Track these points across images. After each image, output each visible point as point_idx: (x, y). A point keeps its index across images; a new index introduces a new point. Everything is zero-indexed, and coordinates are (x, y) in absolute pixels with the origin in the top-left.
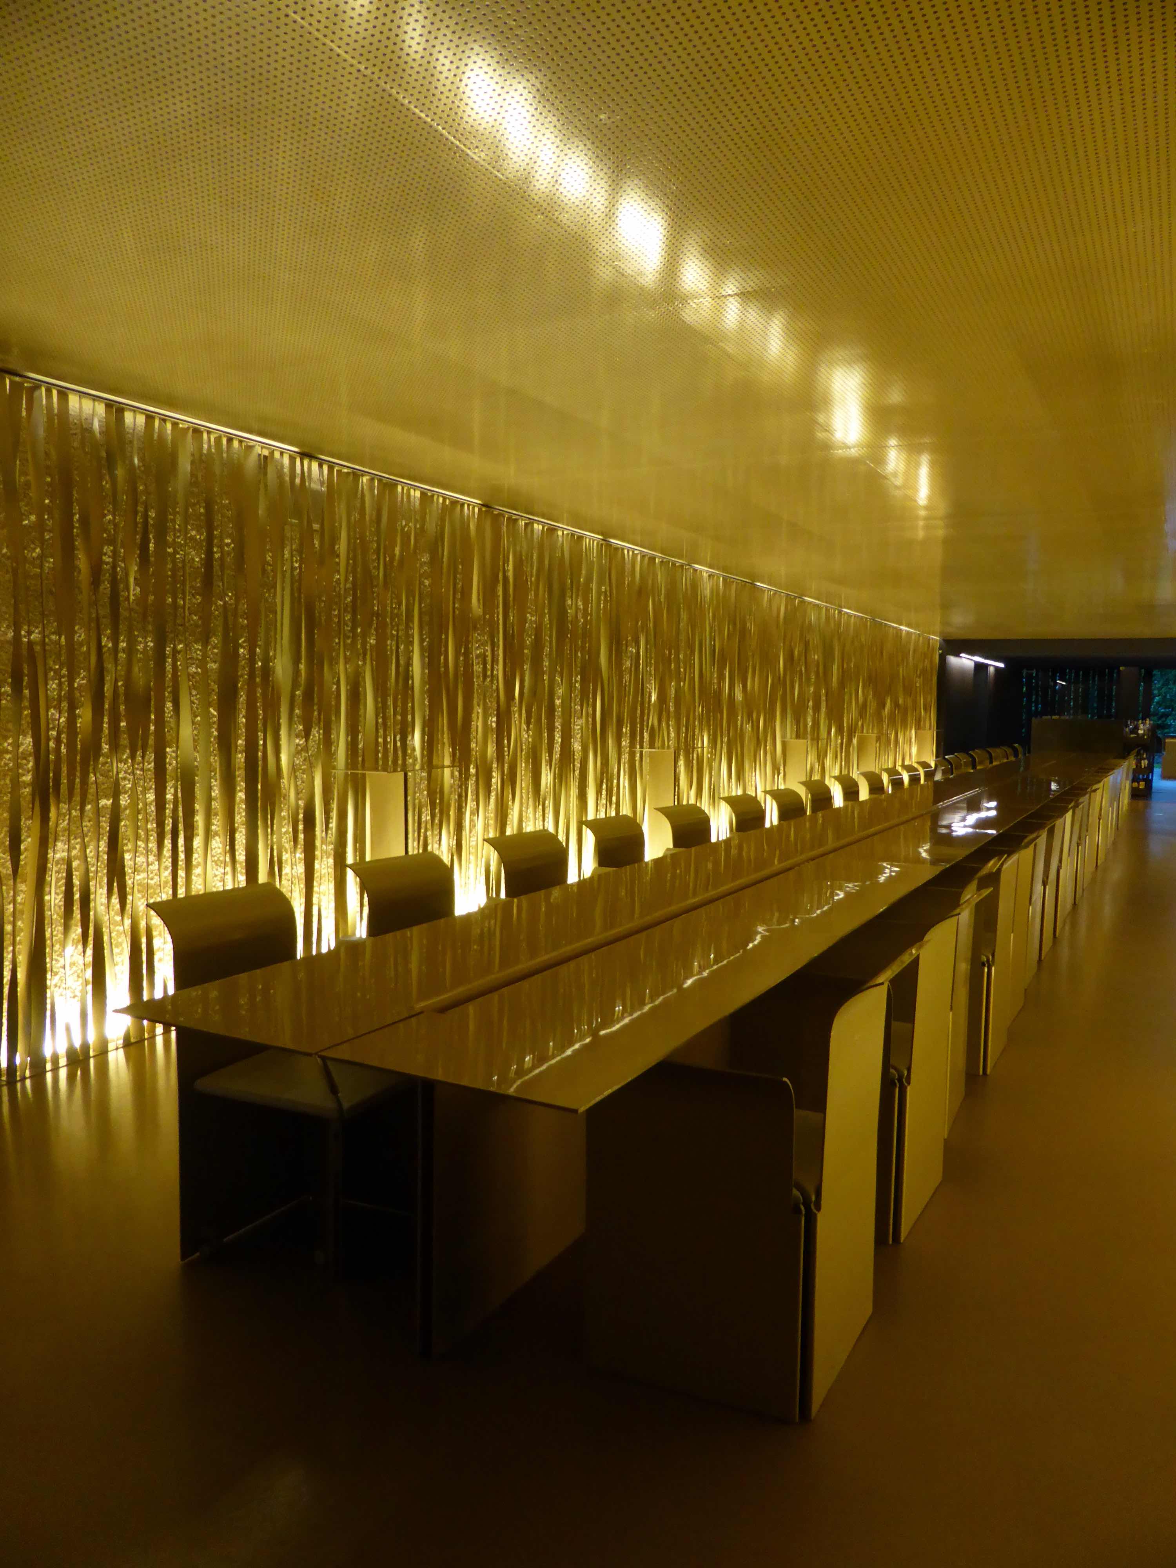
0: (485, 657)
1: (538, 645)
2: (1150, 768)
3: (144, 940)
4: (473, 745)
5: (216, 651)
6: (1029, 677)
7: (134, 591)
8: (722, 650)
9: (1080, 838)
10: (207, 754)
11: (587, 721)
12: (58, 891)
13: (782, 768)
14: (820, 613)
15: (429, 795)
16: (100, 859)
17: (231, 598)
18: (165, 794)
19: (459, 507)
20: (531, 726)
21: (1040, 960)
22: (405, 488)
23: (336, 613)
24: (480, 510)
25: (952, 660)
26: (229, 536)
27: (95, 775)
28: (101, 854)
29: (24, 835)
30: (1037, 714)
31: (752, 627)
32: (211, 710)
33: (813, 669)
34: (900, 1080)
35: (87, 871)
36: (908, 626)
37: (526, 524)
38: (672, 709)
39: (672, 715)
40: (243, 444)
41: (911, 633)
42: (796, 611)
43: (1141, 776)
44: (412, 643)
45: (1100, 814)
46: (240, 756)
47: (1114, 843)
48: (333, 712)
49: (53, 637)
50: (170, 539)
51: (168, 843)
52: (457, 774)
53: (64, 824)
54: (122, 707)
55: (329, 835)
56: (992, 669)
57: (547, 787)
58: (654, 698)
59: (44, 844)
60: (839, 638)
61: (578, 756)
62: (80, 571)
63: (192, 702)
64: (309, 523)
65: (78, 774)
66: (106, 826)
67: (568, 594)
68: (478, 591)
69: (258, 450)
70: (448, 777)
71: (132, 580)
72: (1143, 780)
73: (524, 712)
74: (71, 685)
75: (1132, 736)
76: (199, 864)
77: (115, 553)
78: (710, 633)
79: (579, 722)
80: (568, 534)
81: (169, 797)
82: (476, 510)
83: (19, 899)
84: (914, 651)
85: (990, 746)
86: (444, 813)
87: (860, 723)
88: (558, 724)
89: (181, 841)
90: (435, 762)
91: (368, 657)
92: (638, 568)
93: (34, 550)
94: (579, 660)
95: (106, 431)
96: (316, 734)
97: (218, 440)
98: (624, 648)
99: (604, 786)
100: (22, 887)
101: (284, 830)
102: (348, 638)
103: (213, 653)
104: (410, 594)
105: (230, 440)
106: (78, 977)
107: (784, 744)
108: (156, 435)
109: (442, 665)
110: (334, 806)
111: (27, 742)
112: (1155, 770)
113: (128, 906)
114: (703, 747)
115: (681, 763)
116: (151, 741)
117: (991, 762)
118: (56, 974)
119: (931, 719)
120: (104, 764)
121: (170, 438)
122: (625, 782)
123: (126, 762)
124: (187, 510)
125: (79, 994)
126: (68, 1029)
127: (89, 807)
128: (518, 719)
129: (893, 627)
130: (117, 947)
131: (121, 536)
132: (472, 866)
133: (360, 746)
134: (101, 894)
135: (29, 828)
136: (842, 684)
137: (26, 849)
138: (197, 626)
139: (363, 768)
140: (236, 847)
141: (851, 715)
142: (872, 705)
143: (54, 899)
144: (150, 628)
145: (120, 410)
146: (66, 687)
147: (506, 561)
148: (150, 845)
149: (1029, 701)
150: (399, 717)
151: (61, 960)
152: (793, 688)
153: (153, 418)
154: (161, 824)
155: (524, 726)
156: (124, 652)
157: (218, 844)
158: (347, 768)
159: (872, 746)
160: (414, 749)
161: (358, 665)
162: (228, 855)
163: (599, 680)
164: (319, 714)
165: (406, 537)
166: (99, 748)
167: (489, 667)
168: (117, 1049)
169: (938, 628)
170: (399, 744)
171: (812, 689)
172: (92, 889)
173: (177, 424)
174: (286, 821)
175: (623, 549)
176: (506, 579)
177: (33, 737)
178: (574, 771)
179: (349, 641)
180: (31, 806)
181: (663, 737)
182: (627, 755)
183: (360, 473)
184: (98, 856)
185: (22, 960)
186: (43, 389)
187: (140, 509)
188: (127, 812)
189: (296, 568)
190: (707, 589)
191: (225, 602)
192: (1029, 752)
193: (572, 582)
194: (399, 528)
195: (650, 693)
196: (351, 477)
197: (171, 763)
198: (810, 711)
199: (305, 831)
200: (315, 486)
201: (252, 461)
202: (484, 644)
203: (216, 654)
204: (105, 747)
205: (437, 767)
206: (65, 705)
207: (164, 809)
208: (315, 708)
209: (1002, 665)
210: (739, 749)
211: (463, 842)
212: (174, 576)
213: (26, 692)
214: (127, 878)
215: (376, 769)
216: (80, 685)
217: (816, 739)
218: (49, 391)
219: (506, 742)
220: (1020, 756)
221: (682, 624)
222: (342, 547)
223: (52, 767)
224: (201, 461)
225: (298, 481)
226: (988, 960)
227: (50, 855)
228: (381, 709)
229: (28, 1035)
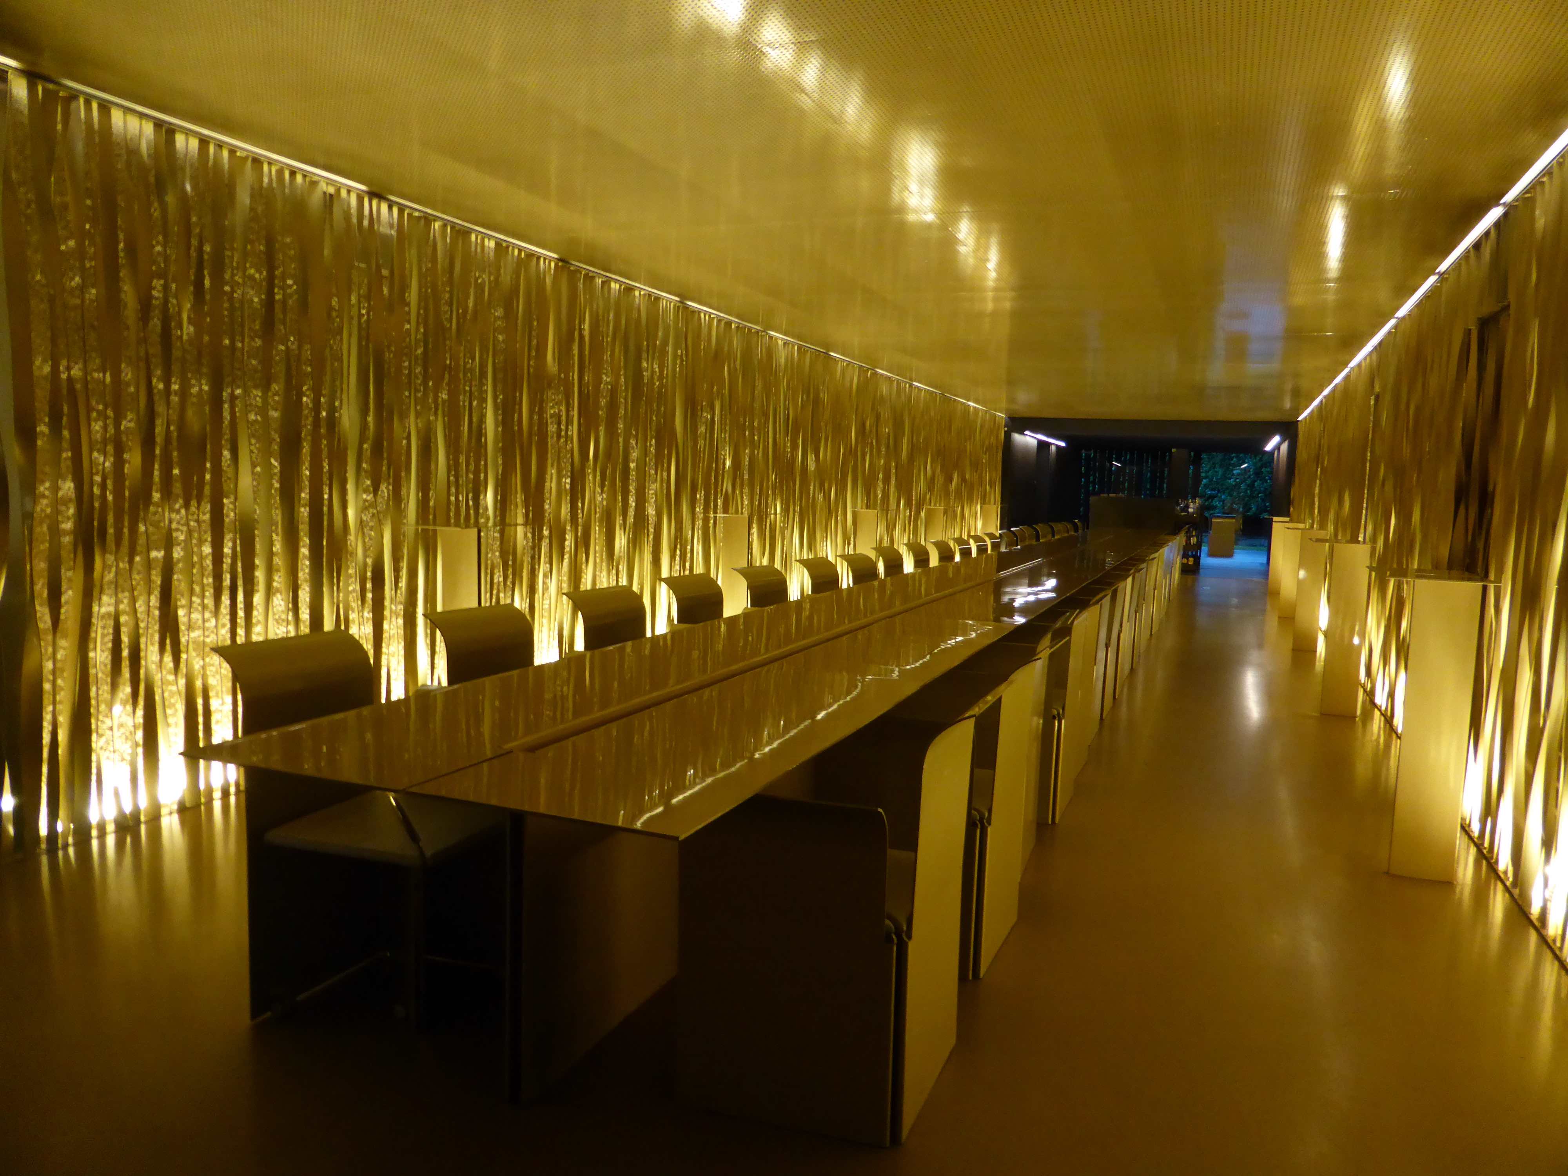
0: (560, 417)
1: (613, 406)
2: (1199, 546)
3: (200, 701)
4: (547, 507)
5: (277, 398)
6: (1088, 456)
7: (188, 330)
8: (796, 420)
9: (1137, 606)
10: (269, 507)
11: (662, 486)
12: (104, 648)
13: (852, 539)
14: (891, 388)
15: (501, 556)
16: (151, 614)
17: (293, 343)
18: (222, 548)
19: (535, 260)
20: (605, 489)
21: (1101, 719)
22: (479, 237)
23: (406, 364)
24: (556, 265)
25: (1017, 437)
26: (292, 277)
27: (145, 525)
28: (151, 609)
29: (64, 587)
30: (1094, 493)
31: (825, 397)
32: (273, 461)
33: (884, 442)
34: (981, 820)
35: (137, 626)
36: (976, 402)
37: (602, 282)
38: (746, 477)
39: (746, 482)
40: (308, 179)
41: (978, 408)
42: (868, 383)
43: (1190, 553)
44: (484, 400)
45: (1155, 584)
46: (302, 509)
47: (1167, 613)
48: (403, 469)
49: (96, 375)
50: (227, 276)
51: (226, 600)
52: (530, 535)
53: (110, 576)
54: (175, 454)
55: (398, 595)
56: (1053, 448)
57: (620, 552)
58: (728, 463)
59: (88, 596)
60: (910, 414)
61: (652, 520)
62: (126, 305)
63: (252, 452)
64: (379, 268)
65: (126, 524)
66: (157, 580)
67: (644, 355)
68: (554, 349)
69: (323, 186)
70: (521, 535)
71: (185, 316)
72: (1193, 556)
73: (598, 474)
74: (117, 425)
75: (1183, 514)
76: (259, 622)
77: (166, 288)
78: (785, 401)
79: (653, 486)
80: (645, 295)
81: (227, 550)
82: (553, 265)
83: (59, 656)
84: (982, 426)
85: (1053, 521)
86: (517, 574)
87: (928, 497)
88: (632, 488)
89: (240, 597)
90: (507, 521)
91: (440, 412)
92: (714, 333)
93: (73, 279)
94: (654, 424)
95: (155, 155)
96: (385, 489)
97: (280, 172)
98: (699, 413)
99: (678, 552)
100: (63, 643)
101: (351, 588)
102: (419, 391)
103: (274, 400)
104: (484, 349)
105: (293, 173)
106: (127, 738)
107: (855, 515)
108: (211, 162)
109: (516, 423)
110: (404, 565)
111: (68, 487)
112: (1203, 547)
113: (182, 665)
114: (775, 514)
115: (755, 530)
116: (207, 490)
117: (1053, 536)
118: (102, 735)
119: (996, 495)
120: (155, 513)
121: (226, 166)
122: (698, 548)
123: (178, 512)
124: (245, 247)
125: (128, 758)
126: (117, 794)
127: (137, 559)
128: (592, 480)
129: (961, 402)
130: (170, 707)
131: (173, 268)
132: (545, 629)
133: (432, 503)
134: (152, 652)
135: (70, 580)
136: (911, 458)
137: (66, 603)
138: (256, 371)
139: (435, 524)
140: (300, 605)
141: (920, 487)
142: (940, 480)
143: (100, 656)
144: (205, 370)
145: (171, 131)
146: (111, 430)
147: (582, 321)
148: (206, 601)
149: (1088, 482)
150: (471, 476)
151: (108, 722)
152: (864, 460)
153: (208, 143)
154: (218, 577)
155: (598, 490)
156: (176, 394)
157: (279, 602)
158: (417, 523)
159: (940, 519)
160: (486, 509)
161: (429, 420)
162: (291, 614)
163: (674, 443)
164: (389, 469)
165: (480, 288)
166: (149, 496)
167: (563, 427)
168: (171, 813)
169: (1004, 405)
170: (471, 503)
171: (882, 462)
172: (142, 646)
173: (235, 152)
174: (353, 579)
175: (699, 313)
176: (581, 337)
177: (73, 481)
178: (648, 535)
179: (419, 395)
180: (72, 556)
181: (737, 504)
182: (700, 522)
183: (431, 217)
184: (149, 611)
185: (63, 720)
186: (82, 100)
187: (194, 242)
188: (180, 565)
189: (363, 315)
190: (782, 356)
191: (287, 348)
192: (1088, 528)
193: (648, 345)
194: (472, 280)
195: (725, 460)
196: (423, 222)
197: (230, 516)
198: (880, 484)
199: (373, 591)
200: (384, 230)
201: (316, 199)
202: (558, 403)
203: (278, 402)
204: (156, 496)
205: (510, 525)
206: (110, 448)
207: (222, 562)
208: (385, 462)
209: (1062, 444)
210: (811, 518)
211: (536, 605)
212: (231, 316)
213: (66, 433)
214: (181, 635)
215: (448, 524)
216: (127, 429)
217: (885, 509)
218: (88, 103)
219: (580, 505)
220: (1080, 531)
221: (756, 392)
222: (413, 295)
223: (96, 516)
224: (259, 193)
225: (366, 223)
226: (1059, 713)
227: (95, 609)
228: (453, 466)
229: (71, 800)
